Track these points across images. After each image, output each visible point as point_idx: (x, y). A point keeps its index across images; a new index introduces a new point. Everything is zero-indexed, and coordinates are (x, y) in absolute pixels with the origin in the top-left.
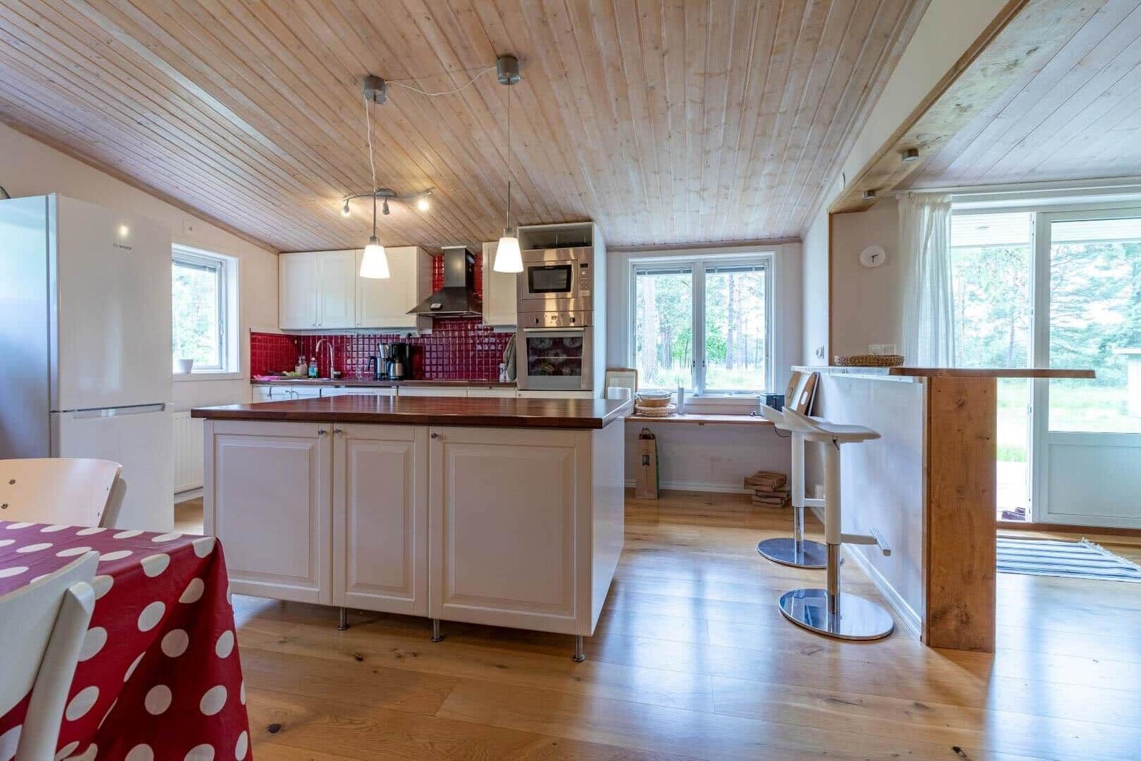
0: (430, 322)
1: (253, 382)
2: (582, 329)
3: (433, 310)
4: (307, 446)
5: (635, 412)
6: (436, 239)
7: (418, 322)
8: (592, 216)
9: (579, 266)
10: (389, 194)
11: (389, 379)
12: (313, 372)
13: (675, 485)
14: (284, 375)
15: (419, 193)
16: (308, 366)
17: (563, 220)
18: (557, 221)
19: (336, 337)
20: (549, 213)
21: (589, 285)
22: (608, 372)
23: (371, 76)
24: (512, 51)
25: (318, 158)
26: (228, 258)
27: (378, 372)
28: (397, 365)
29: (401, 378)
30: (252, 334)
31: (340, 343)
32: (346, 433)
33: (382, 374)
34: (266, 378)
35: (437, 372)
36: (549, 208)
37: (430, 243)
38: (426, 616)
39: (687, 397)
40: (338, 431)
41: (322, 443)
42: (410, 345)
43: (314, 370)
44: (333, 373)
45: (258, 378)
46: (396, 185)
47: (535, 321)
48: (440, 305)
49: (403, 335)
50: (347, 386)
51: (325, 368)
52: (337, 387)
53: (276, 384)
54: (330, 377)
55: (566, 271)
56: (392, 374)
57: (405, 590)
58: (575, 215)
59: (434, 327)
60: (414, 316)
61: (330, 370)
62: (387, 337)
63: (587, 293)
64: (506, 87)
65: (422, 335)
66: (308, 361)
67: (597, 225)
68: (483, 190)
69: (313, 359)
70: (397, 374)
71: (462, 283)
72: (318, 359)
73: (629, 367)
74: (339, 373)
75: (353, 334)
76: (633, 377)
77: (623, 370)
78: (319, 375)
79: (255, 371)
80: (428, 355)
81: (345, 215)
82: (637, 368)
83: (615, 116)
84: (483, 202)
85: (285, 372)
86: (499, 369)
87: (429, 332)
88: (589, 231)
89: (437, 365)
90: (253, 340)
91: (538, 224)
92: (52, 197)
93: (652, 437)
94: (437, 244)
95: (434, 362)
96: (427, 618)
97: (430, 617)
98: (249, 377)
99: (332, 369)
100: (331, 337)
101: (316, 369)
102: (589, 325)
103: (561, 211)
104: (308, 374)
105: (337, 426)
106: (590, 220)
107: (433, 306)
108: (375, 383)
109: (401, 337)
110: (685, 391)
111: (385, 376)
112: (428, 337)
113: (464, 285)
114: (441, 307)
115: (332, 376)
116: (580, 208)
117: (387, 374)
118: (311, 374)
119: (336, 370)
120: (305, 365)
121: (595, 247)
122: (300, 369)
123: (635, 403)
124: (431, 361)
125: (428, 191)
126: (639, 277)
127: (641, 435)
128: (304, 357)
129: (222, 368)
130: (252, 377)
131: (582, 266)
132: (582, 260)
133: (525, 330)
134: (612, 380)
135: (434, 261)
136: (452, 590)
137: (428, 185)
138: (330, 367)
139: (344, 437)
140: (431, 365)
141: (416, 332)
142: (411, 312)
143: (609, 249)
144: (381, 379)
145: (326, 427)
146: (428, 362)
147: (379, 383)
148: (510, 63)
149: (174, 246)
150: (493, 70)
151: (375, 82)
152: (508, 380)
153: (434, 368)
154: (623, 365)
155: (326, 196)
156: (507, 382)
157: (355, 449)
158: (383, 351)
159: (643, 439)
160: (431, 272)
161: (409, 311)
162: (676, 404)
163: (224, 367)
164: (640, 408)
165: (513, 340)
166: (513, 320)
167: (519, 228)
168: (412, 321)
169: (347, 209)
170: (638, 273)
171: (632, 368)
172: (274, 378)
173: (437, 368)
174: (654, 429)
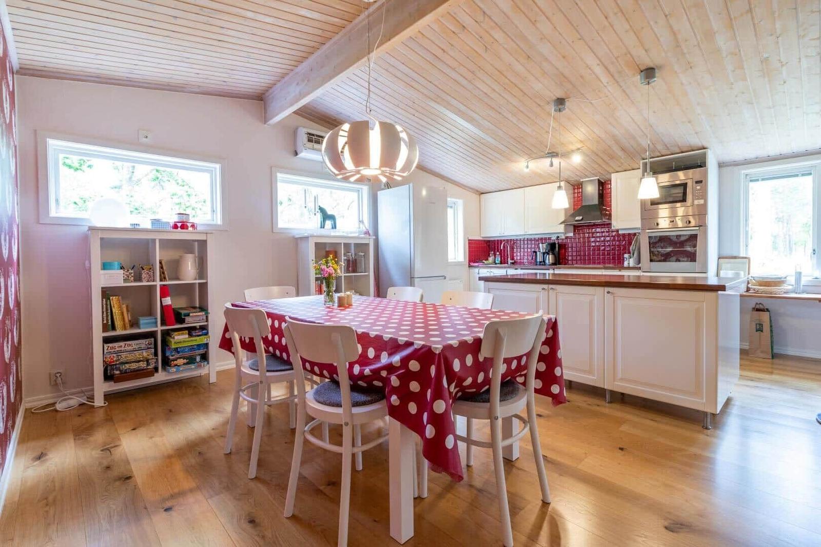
0: (572, 228)
1: (470, 266)
2: (697, 228)
3: (577, 221)
4: (534, 295)
5: (748, 290)
6: (578, 176)
7: (565, 229)
8: (705, 145)
9: (694, 183)
10: (553, 154)
11: (545, 265)
12: (498, 261)
13: (791, 351)
14: (484, 263)
15: (573, 151)
16: (495, 258)
17: (678, 151)
18: (673, 152)
19: (511, 240)
20: (668, 149)
21: (704, 195)
22: (721, 261)
23: (558, 99)
24: (651, 65)
25: (517, 144)
26: (458, 200)
27: (538, 260)
28: (550, 256)
29: (553, 264)
30: (469, 240)
31: (513, 243)
32: (556, 290)
33: (540, 262)
34: (476, 264)
35: (576, 260)
36: (668, 145)
37: (573, 178)
38: (602, 386)
39: (804, 280)
40: (552, 289)
41: (543, 295)
42: (558, 243)
43: (498, 260)
44: (510, 261)
45: (472, 264)
46: (559, 150)
47: (656, 224)
48: (581, 217)
49: (554, 238)
50: (521, 269)
51: (504, 259)
52: (516, 269)
53: (481, 267)
54: (508, 263)
55: (682, 187)
56: (547, 261)
57: (590, 372)
58: (691, 147)
59: (574, 231)
60: (563, 226)
61: (507, 259)
62: (545, 239)
63: (702, 202)
64: (647, 86)
65: (566, 237)
66: (495, 255)
67: (710, 150)
68: (617, 142)
69: (498, 253)
70: (551, 262)
71: (596, 201)
72: (501, 254)
73: (742, 255)
74: (513, 261)
75: (521, 238)
76: (746, 263)
77: (735, 258)
78: (501, 263)
79: (470, 261)
80: (570, 249)
81: (526, 170)
82: (750, 255)
83: (732, 80)
84: (615, 148)
85: (484, 261)
86: (624, 258)
87: (571, 234)
88: (704, 156)
89: (576, 256)
90: (469, 243)
91: (658, 157)
92: (411, 185)
93: (766, 310)
94: (577, 178)
95: (574, 254)
96: (604, 389)
97: (606, 388)
98: (468, 264)
99: (509, 259)
100: (508, 240)
101: (499, 259)
102: (702, 225)
103: (678, 146)
104: (495, 262)
105: (551, 286)
106: (704, 148)
107: (577, 218)
108: (536, 267)
109: (552, 239)
110: (803, 274)
111: (543, 263)
112: (571, 238)
113: (597, 203)
114: (582, 218)
115: (509, 263)
116: (695, 141)
117: (544, 261)
118: (497, 262)
119: (511, 260)
120: (493, 257)
121: (709, 167)
122: (491, 259)
123: (748, 283)
124: (572, 254)
125: (579, 149)
126: (752, 184)
127: (754, 308)
128: (493, 252)
129: (455, 259)
130: (469, 264)
131: (697, 182)
132: (698, 178)
133: (647, 231)
134: (724, 266)
135: (574, 189)
136: (620, 375)
137: (579, 146)
138: (508, 258)
139: (555, 291)
140: (572, 256)
141: (563, 235)
142: (561, 223)
143: (721, 165)
144: (540, 265)
145: (545, 286)
146: (570, 254)
147: (539, 267)
148: (649, 73)
149: (449, 199)
150: (638, 78)
151: (560, 102)
152: (632, 265)
153: (575, 258)
154: (735, 254)
155: (515, 162)
156: (631, 266)
157: (561, 299)
158: (543, 247)
159: (756, 311)
160: (572, 196)
161: (560, 222)
162: (792, 285)
163: (457, 258)
164: (753, 287)
165: (637, 238)
166: (637, 224)
167: (642, 162)
168: (561, 228)
169: (527, 167)
170: (751, 181)
171: (745, 256)
172: (480, 264)
173: (577, 258)
174: (767, 304)
